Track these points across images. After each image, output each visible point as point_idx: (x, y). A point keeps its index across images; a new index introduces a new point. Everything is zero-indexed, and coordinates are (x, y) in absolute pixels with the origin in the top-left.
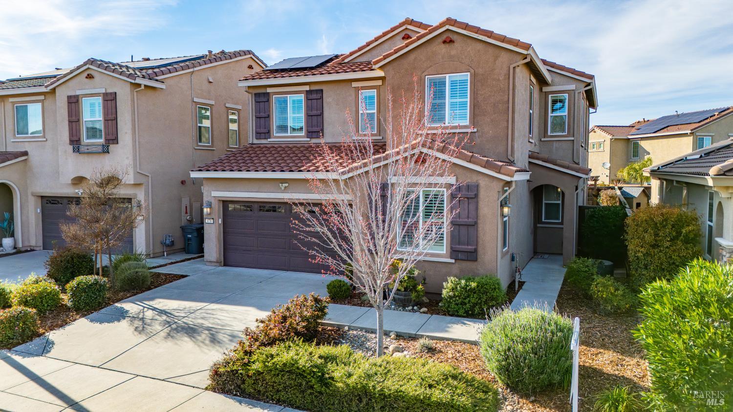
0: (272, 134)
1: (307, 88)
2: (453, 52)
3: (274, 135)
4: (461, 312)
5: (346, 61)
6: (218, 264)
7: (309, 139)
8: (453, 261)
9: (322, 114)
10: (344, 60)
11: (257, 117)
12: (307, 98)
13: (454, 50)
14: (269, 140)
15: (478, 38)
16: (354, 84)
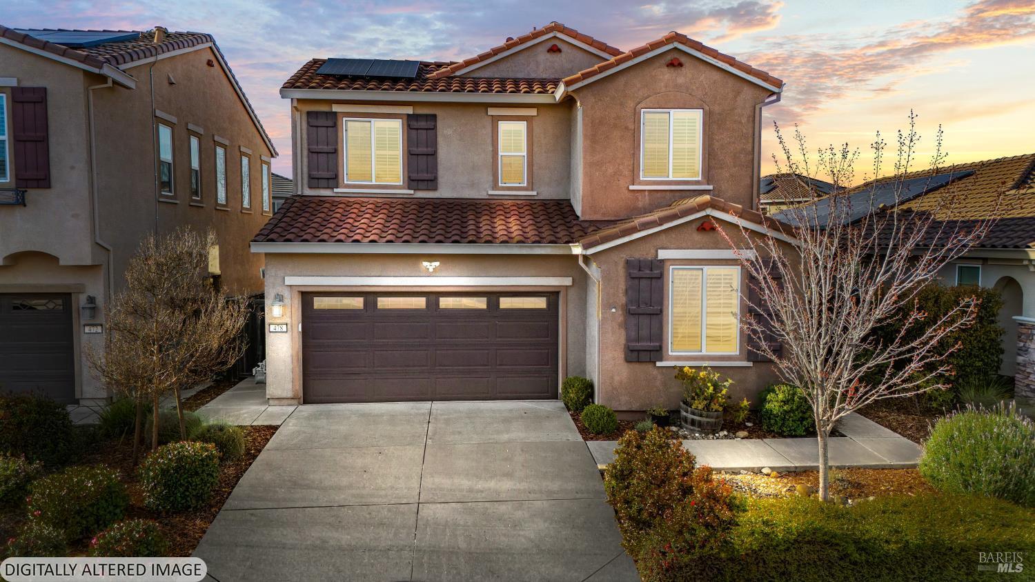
0: (340, 181)
1: (409, 110)
2: (681, 80)
3: (345, 182)
4: (801, 431)
5: (458, 73)
6: (295, 402)
7: (412, 192)
8: (751, 364)
9: (434, 154)
10: (454, 72)
11: (310, 152)
12: (409, 126)
13: (683, 77)
14: (335, 190)
15: (717, 64)
16: (492, 112)
